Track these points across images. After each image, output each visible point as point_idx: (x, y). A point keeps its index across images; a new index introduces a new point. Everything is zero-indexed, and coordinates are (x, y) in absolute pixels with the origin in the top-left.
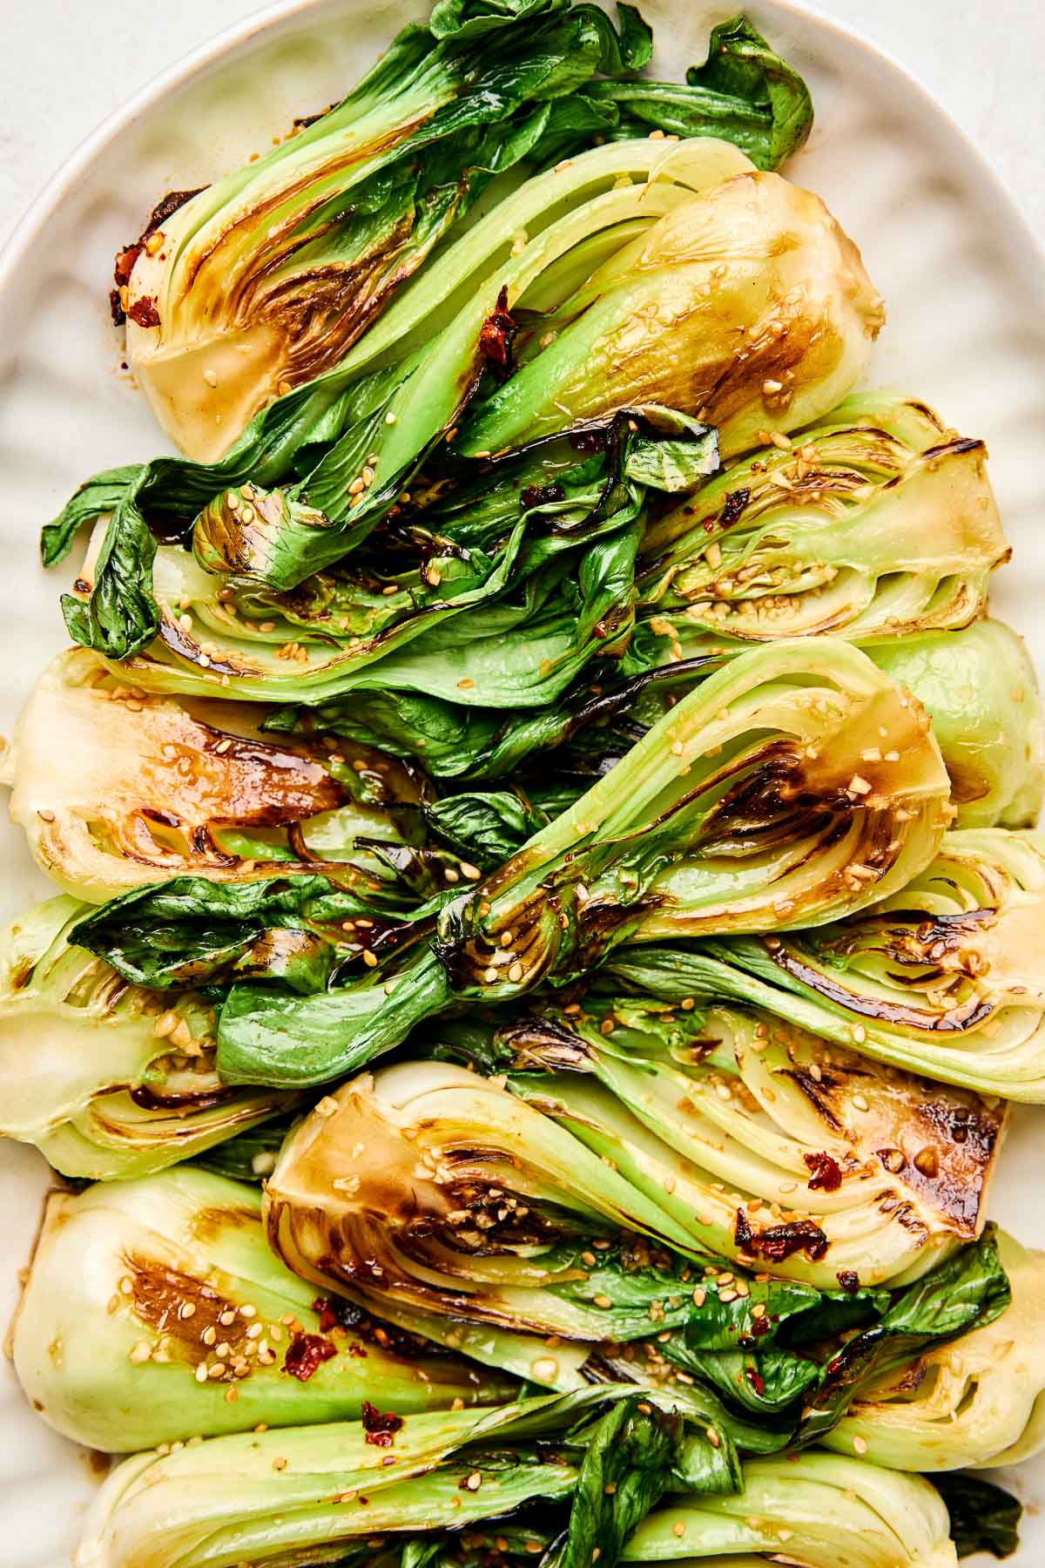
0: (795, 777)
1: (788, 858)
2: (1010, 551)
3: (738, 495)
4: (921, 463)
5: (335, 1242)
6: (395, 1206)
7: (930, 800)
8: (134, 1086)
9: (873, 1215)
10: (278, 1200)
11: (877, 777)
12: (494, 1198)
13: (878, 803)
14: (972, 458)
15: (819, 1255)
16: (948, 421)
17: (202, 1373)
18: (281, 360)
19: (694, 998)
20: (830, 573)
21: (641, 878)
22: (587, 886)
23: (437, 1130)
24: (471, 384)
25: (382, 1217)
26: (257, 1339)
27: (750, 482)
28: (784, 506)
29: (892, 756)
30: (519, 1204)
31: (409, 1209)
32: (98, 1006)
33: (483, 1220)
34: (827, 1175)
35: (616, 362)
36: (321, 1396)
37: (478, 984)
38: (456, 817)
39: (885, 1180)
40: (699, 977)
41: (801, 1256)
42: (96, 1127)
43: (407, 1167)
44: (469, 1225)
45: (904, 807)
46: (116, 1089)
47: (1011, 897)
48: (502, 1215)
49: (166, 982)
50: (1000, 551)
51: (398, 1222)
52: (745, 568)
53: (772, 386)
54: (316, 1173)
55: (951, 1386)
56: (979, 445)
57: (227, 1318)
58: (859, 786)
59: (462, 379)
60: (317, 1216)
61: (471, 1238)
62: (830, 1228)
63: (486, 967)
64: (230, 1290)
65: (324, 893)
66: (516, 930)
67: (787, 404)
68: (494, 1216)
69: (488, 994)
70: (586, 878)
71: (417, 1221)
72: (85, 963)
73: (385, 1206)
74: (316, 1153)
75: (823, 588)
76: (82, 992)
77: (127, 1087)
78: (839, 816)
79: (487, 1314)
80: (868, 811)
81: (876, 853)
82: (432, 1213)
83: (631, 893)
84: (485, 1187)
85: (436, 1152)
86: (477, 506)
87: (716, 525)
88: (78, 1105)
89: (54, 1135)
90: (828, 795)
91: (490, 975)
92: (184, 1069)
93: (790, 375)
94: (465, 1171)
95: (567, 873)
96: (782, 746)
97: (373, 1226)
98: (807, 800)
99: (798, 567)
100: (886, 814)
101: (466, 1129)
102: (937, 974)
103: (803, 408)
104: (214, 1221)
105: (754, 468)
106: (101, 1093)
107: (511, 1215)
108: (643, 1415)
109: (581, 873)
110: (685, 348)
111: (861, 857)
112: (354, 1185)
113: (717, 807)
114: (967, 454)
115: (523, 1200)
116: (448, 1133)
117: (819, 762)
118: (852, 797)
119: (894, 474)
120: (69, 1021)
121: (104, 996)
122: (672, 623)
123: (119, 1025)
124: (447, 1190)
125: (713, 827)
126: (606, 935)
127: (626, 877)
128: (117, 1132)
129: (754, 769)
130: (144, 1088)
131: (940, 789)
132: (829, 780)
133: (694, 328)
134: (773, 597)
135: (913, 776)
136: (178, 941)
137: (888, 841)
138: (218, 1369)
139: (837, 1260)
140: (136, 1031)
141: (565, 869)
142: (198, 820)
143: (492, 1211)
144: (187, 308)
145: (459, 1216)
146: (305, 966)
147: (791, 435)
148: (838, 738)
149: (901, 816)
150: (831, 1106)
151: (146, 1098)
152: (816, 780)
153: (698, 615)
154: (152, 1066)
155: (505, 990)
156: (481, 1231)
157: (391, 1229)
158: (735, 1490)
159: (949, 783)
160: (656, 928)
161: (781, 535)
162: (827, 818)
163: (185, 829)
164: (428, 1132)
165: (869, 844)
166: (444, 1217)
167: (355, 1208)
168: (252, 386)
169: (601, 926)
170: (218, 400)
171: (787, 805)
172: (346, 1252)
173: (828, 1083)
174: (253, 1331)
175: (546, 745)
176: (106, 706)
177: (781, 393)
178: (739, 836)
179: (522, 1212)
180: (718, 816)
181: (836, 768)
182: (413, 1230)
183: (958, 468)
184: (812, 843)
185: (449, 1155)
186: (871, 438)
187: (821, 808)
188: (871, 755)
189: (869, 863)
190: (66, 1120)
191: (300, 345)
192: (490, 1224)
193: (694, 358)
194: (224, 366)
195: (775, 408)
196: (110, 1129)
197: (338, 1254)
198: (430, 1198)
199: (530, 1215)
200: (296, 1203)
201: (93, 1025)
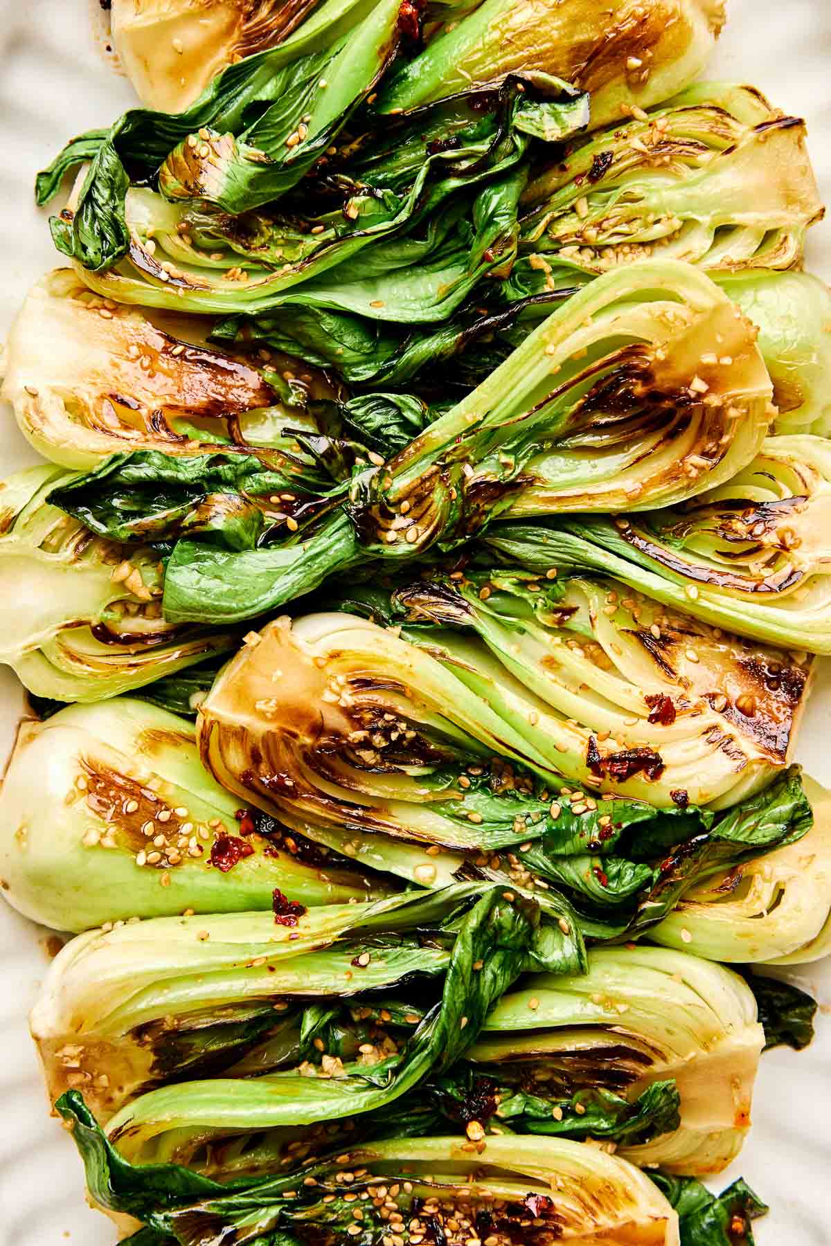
0: (647, 376)
1: (637, 450)
2: (823, 210)
3: (603, 155)
4: (753, 135)
5: (255, 757)
6: (305, 727)
7: (756, 401)
8: (95, 623)
9: (701, 746)
10: (210, 718)
11: (713, 379)
12: (388, 722)
13: (714, 401)
14: (795, 132)
15: (656, 776)
16: (774, 102)
17: (141, 859)
18: (236, 35)
19: (558, 569)
20: (677, 224)
21: (517, 461)
22: (473, 465)
23: (343, 660)
24: (390, 55)
25: (295, 736)
26: (189, 836)
27: (613, 147)
28: (640, 168)
29: (727, 361)
30: (408, 728)
31: (318, 729)
32: (68, 553)
33: (378, 740)
34: (663, 712)
35: (508, 35)
36: (240, 887)
37: (380, 542)
38: (366, 413)
39: (711, 717)
40: (562, 550)
41: (641, 777)
42: (62, 655)
43: (317, 693)
44: (366, 744)
45: (735, 406)
46: (80, 624)
47: (820, 488)
48: (394, 736)
49: (124, 535)
50: (815, 210)
51: (308, 741)
52: (607, 219)
53: (634, 62)
54: (242, 697)
55: (762, 891)
56: (800, 122)
57: (164, 816)
58: (698, 385)
59: (382, 49)
60: (241, 734)
61: (368, 756)
62: (666, 755)
63: (388, 530)
64: (168, 794)
65: (256, 471)
66: (413, 500)
67: (645, 81)
68: (387, 737)
69: (389, 551)
70: (472, 458)
71: (324, 740)
72: (58, 517)
73: (297, 726)
74: (242, 679)
75: (671, 238)
76: (54, 542)
77: (88, 623)
78: (680, 413)
79: (379, 824)
80: (705, 408)
81: (710, 446)
82: (337, 734)
83: (508, 472)
84: (381, 712)
85: (341, 679)
86: (390, 157)
87: (585, 180)
88: (46, 636)
89: (26, 659)
90: (672, 394)
91: (391, 536)
92: (136, 615)
93: (649, 54)
94: (365, 697)
95: (458, 452)
96: (636, 348)
97: (287, 745)
98: (655, 397)
99: (651, 218)
100: (720, 410)
101: (367, 660)
102: (759, 549)
103: (658, 87)
104: (156, 739)
105: (617, 135)
106: (67, 626)
107: (402, 737)
108: (507, 902)
109: (468, 454)
110: (565, 26)
111: (698, 449)
112: (271, 707)
113: (581, 401)
114: (790, 130)
115: (412, 724)
116: (351, 663)
117: (666, 364)
118: (693, 395)
119: (729, 144)
120: (42, 564)
121: (73, 545)
122: (548, 261)
123: (83, 571)
124: (349, 712)
125: (577, 420)
126: (487, 507)
127: (504, 459)
128: (80, 661)
129: (613, 368)
130: (102, 625)
131: (765, 392)
132: (675, 380)
134: (630, 244)
135: (742, 379)
136: (135, 502)
137: (721, 435)
138: (155, 856)
139: (670, 780)
140: (99, 576)
141: (455, 449)
142: (155, 405)
143: (386, 733)
145: (358, 735)
146: (239, 524)
147: (649, 110)
148: (682, 345)
149: (732, 413)
150: (667, 659)
151: (104, 634)
152: (663, 380)
153: (568, 255)
154: (109, 608)
155: (402, 549)
156: (376, 750)
157: (303, 746)
158: (581, 971)
159: (772, 387)
160: (527, 505)
161: (638, 192)
162: (670, 414)
163: (144, 412)
164: (335, 662)
165: (705, 438)
166: (345, 737)
167: (273, 727)
168: (211, 56)
169: (484, 499)
170: (184, 66)
171: (638, 401)
172: (264, 767)
173: (665, 641)
174: (186, 828)
175: (441, 355)
176: (83, 313)
177: (640, 70)
178: (598, 429)
179: (411, 734)
180: (582, 409)
181: (681, 369)
182: (320, 748)
183: (782, 141)
184: (658, 437)
185: (353, 683)
186: (712, 114)
187: (667, 404)
188: (709, 359)
189: (704, 454)
190: (36, 647)
191: (251, 24)
192: (384, 744)
193: (572, 36)
194: (190, 37)
195: (636, 84)
196: (74, 658)
197: (257, 768)
198: (335, 720)
199: (417, 738)
200: (224, 722)
201: (62, 569)
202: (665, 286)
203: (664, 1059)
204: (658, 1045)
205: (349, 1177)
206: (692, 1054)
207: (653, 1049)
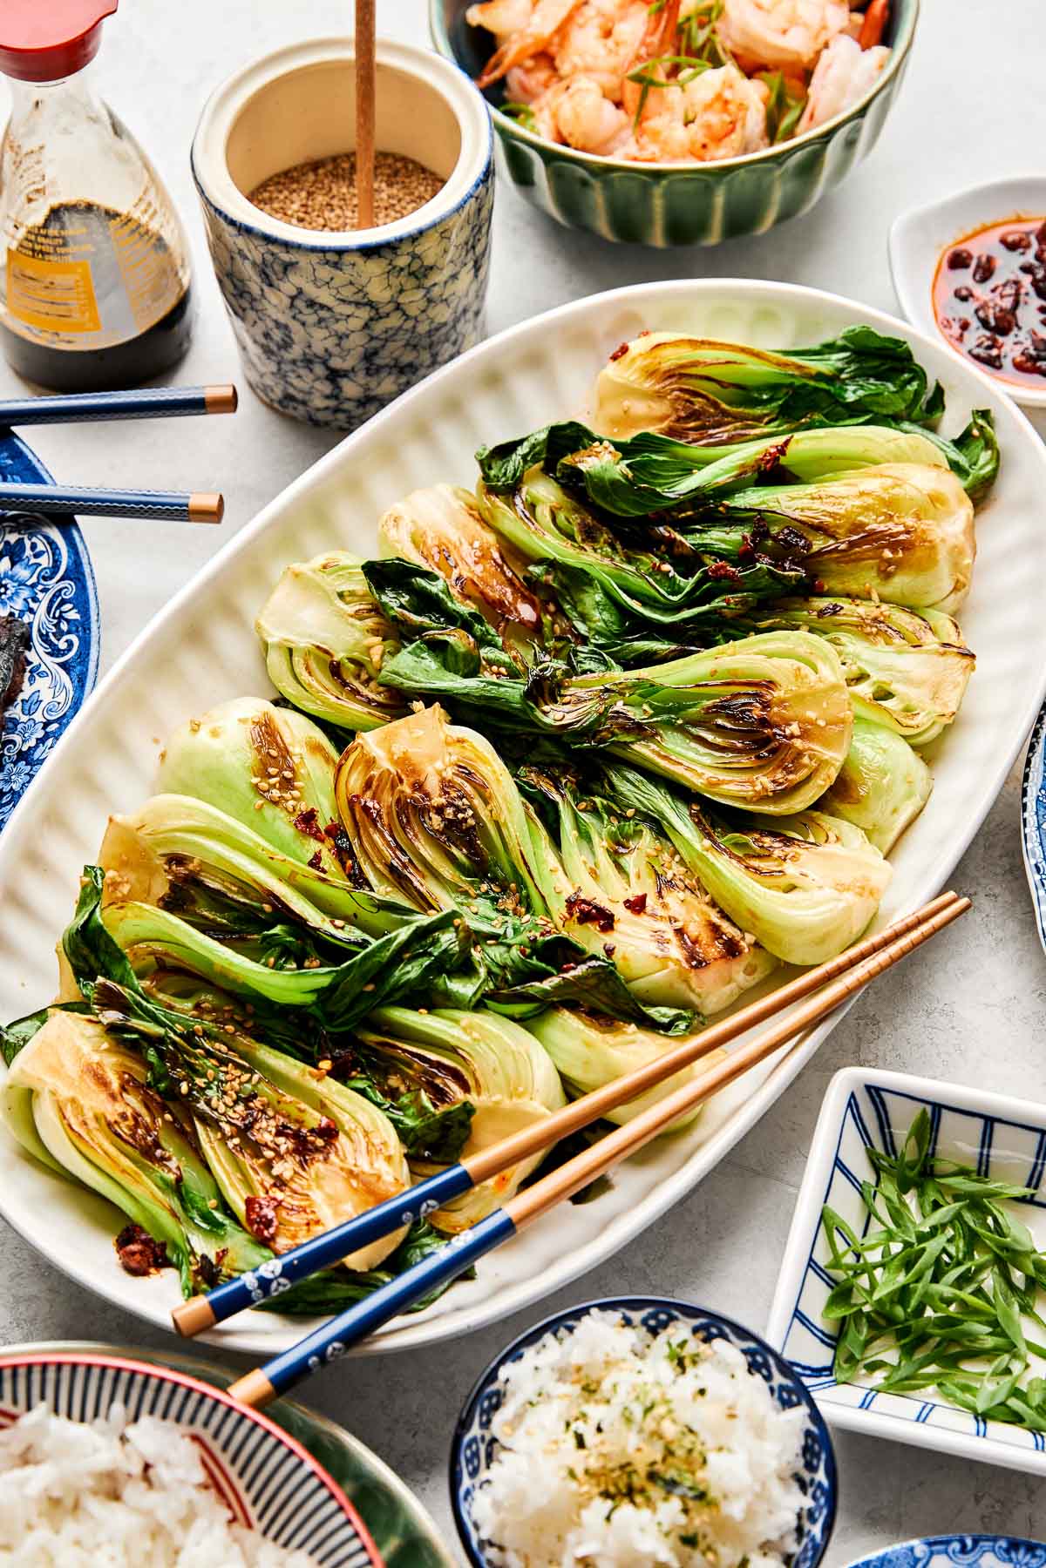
0: (766, 706)
3: (836, 607)
4: (937, 646)
5: (368, 784)
6: (412, 780)
8: (335, 660)
9: (647, 935)
10: (359, 741)
11: (807, 729)
12: (463, 805)
13: (798, 743)
15: (605, 931)
17: (255, 780)
18: (665, 425)
19: (636, 809)
21: (654, 716)
22: (626, 703)
23: (464, 747)
24: (745, 472)
25: (401, 781)
26: (294, 799)
27: (846, 607)
28: (855, 627)
29: (822, 724)
30: (473, 816)
31: (418, 786)
32: (352, 609)
33: (449, 813)
36: (299, 850)
37: (538, 705)
40: (648, 798)
41: (593, 928)
42: (302, 661)
43: (432, 759)
45: (812, 756)
46: (326, 652)
47: (832, 846)
48: (460, 816)
49: (392, 613)
51: (408, 790)
53: (889, 555)
54: (387, 742)
56: (973, 656)
57: (288, 774)
58: (795, 729)
59: (743, 466)
60: (371, 763)
61: (436, 820)
62: (620, 925)
63: (548, 704)
64: (301, 771)
65: (496, 647)
67: (890, 574)
68: (456, 814)
69: (538, 714)
71: (417, 795)
72: (361, 584)
73: (407, 776)
74: (396, 728)
76: (350, 597)
77: (331, 656)
78: (774, 743)
80: (791, 747)
81: (780, 778)
82: (428, 794)
83: (644, 717)
84: (463, 796)
85: (454, 758)
87: (815, 613)
88: (302, 643)
89: (279, 646)
90: (776, 726)
91: (547, 709)
93: (902, 555)
94: (460, 780)
96: (770, 684)
97: (393, 787)
98: (764, 722)
100: (800, 754)
101: (479, 757)
103: (897, 585)
104: (317, 748)
105: (853, 602)
106: (318, 647)
107: (465, 820)
111: (772, 775)
112: (398, 754)
113: (716, 701)
114: (965, 657)
115: (475, 816)
116: (467, 753)
117: (781, 703)
118: (788, 733)
119: (919, 643)
120: (332, 603)
121: (358, 607)
123: (353, 625)
124: (444, 783)
125: (707, 713)
126: (617, 731)
127: (647, 709)
128: (309, 673)
130: (339, 663)
132: (782, 717)
133: (870, 501)
135: (826, 741)
136: (412, 605)
138: (264, 786)
139: (612, 938)
140: (357, 635)
142: (466, 574)
143: (457, 810)
144: (639, 363)
145: (438, 800)
147: (882, 600)
148: (800, 696)
149: (806, 760)
150: (664, 893)
151: (335, 670)
152: (775, 713)
154: (352, 660)
155: (548, 720)
156: (444, 819)
157: (402, 792)
160: (643, 749)
161: (845, 641)
162: (768, 741)
164: (458, 745)
165: (780, 771)
166: (431, 799)
167: (392, 768)
171: (752, 721)
172: (369, 794)
174: (296, 793)
177: (889, 562)
178: (720, 730)
179: (471, 822)
180: (715, 707)
181: (790, 711)
182: (412, 798)
183: (955, 660)
185: (459, 766)
187: (769, 732)
188: (811, 714)
189: (773, 782)
190: (292, 645)
192: (451, 818)
193: (859, 514)
194: (639, 406)
195: (884, 572)
196: (307, 668)
197: (364, 792)
198: (433, 785)
199: (473, 827)
200: (367, 748)
201: (341, 615)
202: (812, 658)
203: (479, 1093)
204: (481, 1081)
205: (224, 1048)
206: (497, 1097)
207: (477, 1081)
